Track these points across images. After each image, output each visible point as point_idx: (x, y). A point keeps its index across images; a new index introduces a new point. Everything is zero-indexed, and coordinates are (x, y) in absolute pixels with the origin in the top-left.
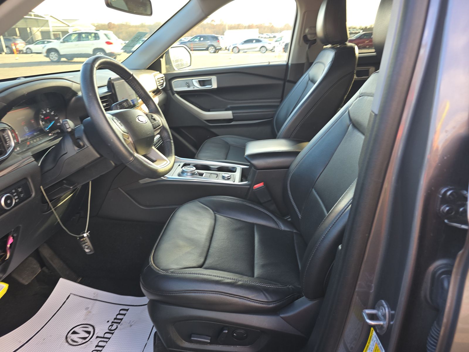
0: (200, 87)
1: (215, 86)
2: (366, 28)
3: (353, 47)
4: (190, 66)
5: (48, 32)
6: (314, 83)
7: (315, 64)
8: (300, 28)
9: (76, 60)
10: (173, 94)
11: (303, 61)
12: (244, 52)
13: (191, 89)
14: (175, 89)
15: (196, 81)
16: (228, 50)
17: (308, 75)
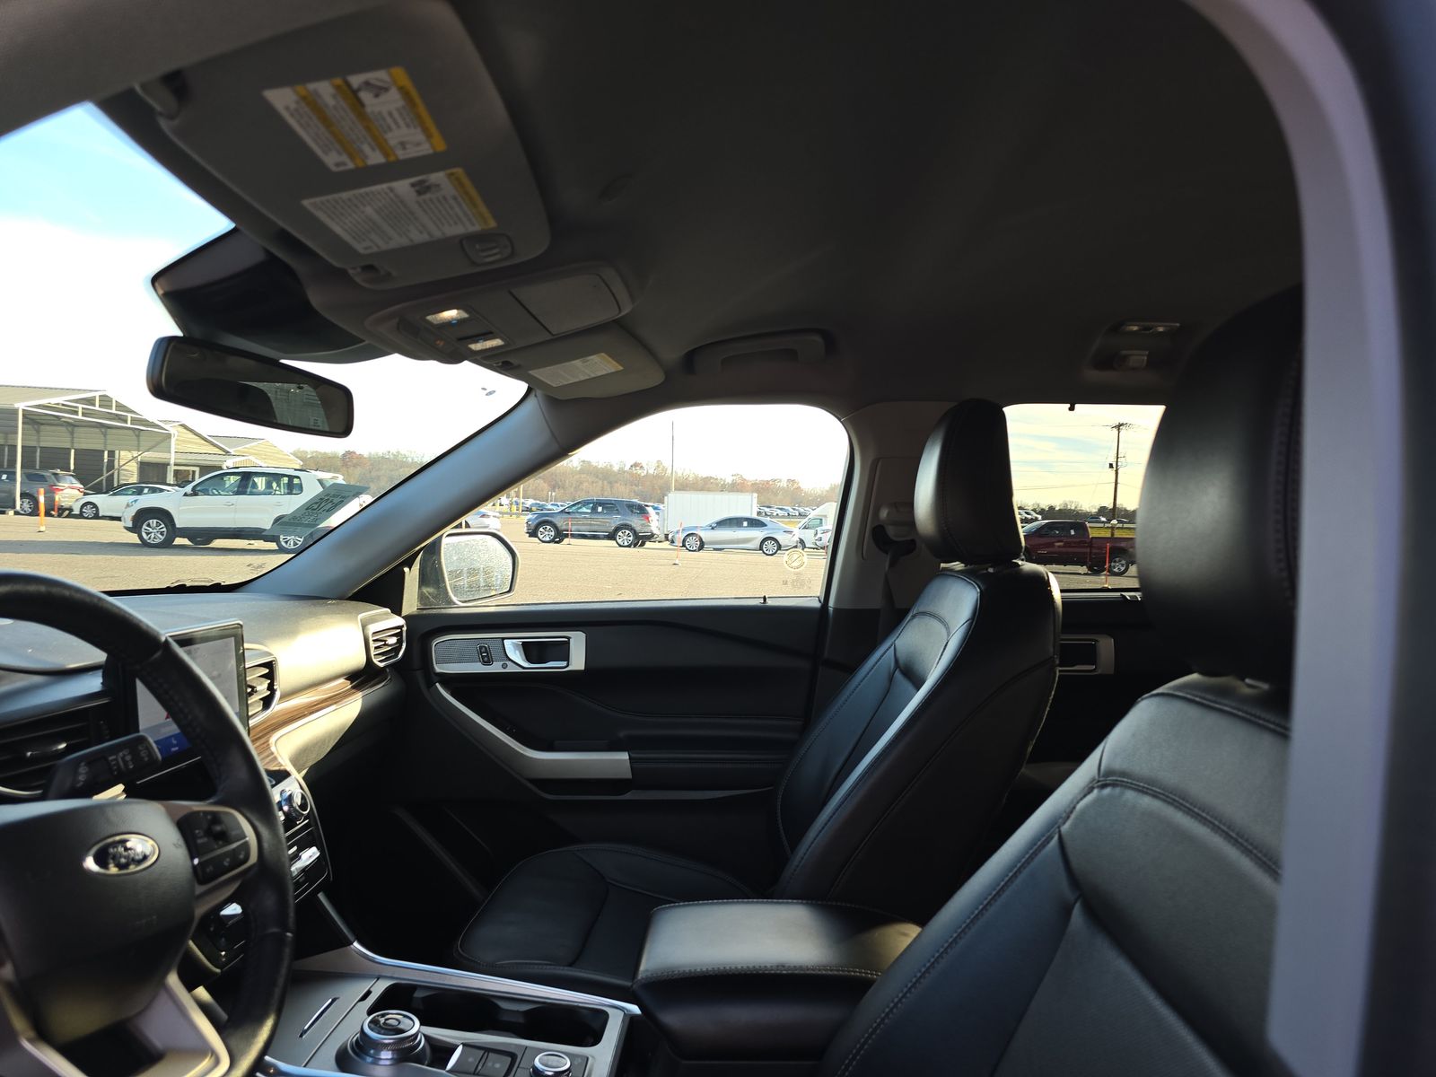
0: (526, 664)
1: (578, 661)
2: (1052, 508)
3: (1043, 578)
4: (509, 592)
5: (161, 467)
6: (918, 687)
7: (914, 617)
8: (861, 506)
9: (218, 543)
10: (431, 684)
11: (875, 601)
12: (715, 549)
13: (496, 668)
14: (438, 669)
15: (516, 646)
16: (673, 542)
17: (893, 647)
